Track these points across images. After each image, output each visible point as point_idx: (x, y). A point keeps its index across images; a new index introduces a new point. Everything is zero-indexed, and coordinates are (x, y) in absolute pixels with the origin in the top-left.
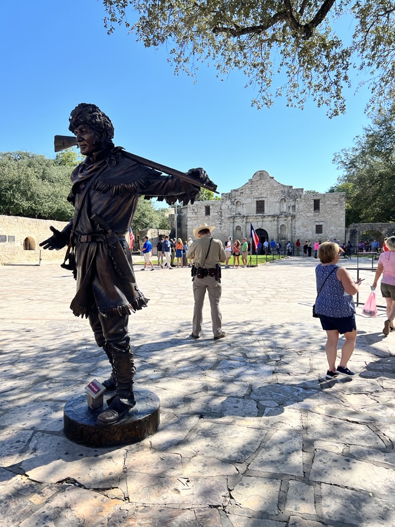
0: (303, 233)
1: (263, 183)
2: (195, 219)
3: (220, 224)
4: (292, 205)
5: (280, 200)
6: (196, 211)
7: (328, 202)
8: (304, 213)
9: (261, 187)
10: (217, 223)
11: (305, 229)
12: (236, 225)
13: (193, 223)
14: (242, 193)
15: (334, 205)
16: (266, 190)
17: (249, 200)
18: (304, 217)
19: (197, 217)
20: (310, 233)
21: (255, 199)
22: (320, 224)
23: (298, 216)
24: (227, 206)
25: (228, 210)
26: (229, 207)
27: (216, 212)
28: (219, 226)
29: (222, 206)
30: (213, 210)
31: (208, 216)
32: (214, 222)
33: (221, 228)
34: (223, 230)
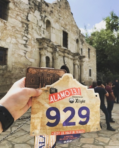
4: (81, 48)
5: (76, 39)
25: (37, 26)
26: (38, 23)
27: (19, 21)
28: (22, 50)
29: (29, 14)
30: (15, 15)
31: (5, 21)
32: (14, 37)
33: (25, 53)
34: (29, 58)
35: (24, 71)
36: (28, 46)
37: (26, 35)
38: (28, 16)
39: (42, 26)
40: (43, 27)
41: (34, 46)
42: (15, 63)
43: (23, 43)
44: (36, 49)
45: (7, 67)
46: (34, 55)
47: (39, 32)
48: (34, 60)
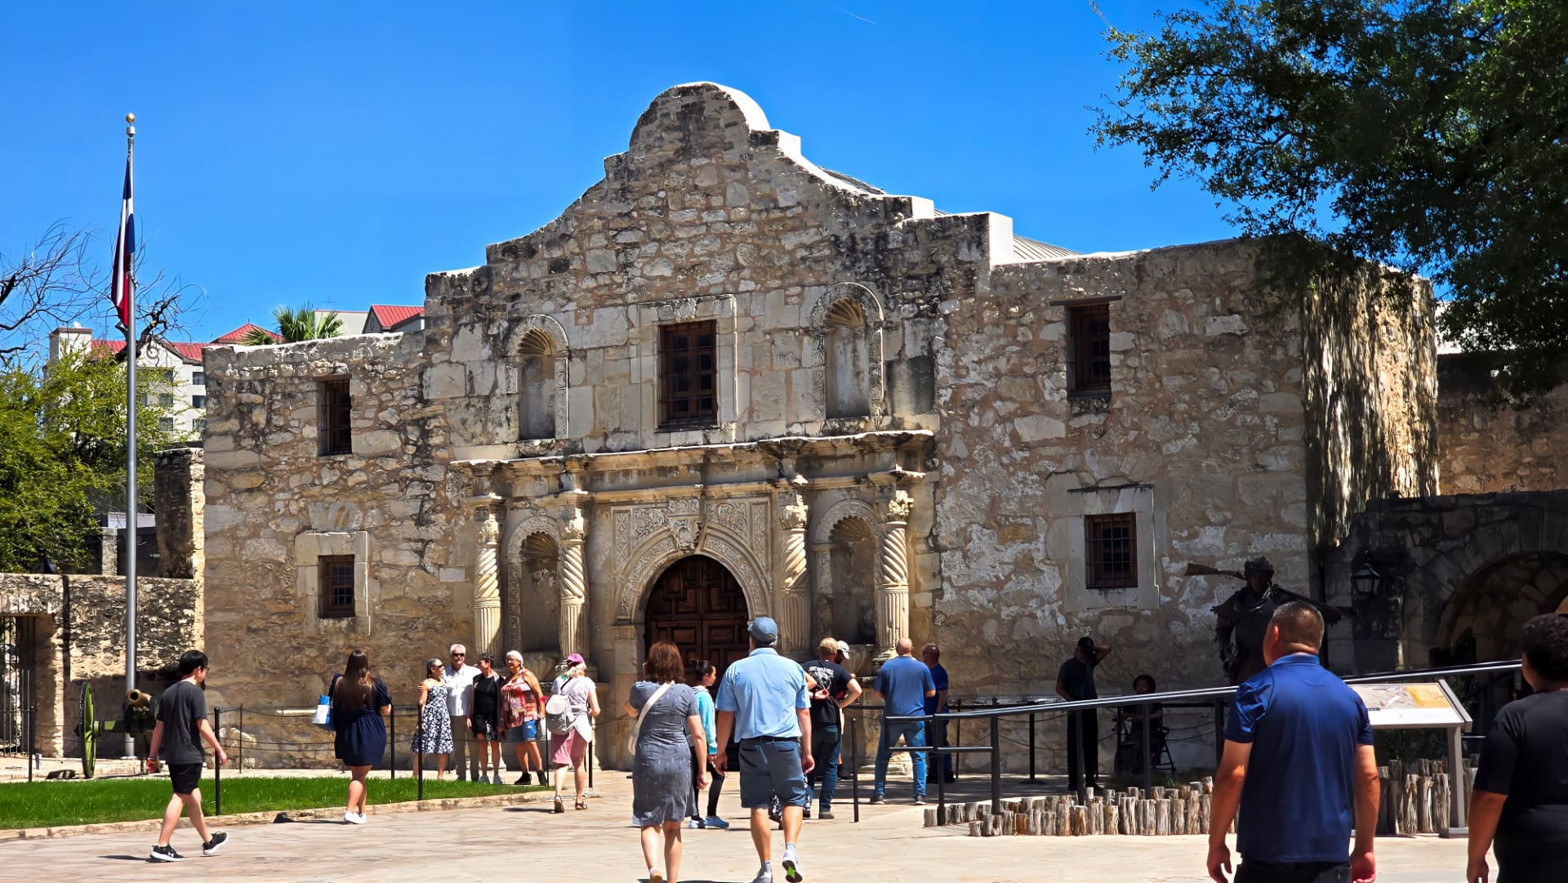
0: (998, 585)
1: (704, 182)
2: (255, 480)
3: (421, 520)
4: (911, 351)
5: (822, 312)
6: (259, 416)
7: (1170, 324)
8: (1002, 420)
9: (689, 215)
10: (397, 508)
11: (1010, 553)
12: (525, 525)
13: (240, 517)
14: (559, 266)
15: (1215, 344)
16: (724, 238)
17: (609, 323)
18: (1000, 451)
19: (267, 469)
20: (1051, 582)
21: (652, 314)
22: (1118, 510)
23: (958, 448)
24: (459, 375)
25: (468, 406)
26: (472, 387)
27: (390, 427)
28: (410, 540)
29: (428, 373)
30: (370, 414)
31: (341, 458)
32: (374, 503)
33: (421, 553)
34: (441, 566)
35: (420, 626)
36: (433, 517)
37: (419, 470)
38: (421, 386)
39: (495, 386)
40: (502, 389)
41: (459, 508)
42: (384, 603)
43: (411, 512)
44: (467, 519)
45: (354, 621)
46: (458, 548)
47: (478, 428)
48: (463, 572)
